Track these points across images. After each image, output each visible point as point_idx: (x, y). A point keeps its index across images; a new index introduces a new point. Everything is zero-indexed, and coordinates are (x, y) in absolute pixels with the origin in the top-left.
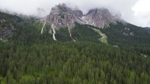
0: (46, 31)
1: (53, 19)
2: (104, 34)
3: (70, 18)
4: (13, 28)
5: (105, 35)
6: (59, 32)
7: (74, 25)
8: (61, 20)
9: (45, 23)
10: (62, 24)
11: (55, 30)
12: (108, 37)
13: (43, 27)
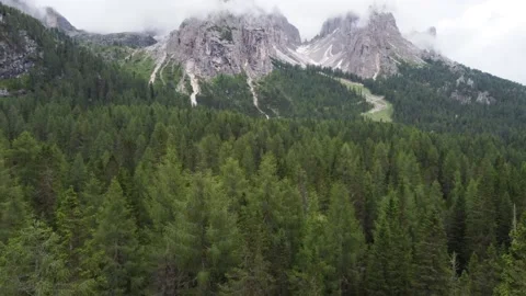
0: (164, 84)
1: (192, 44)
2: (380, 98)
3: (254, 41)
4: (31, 48)
5: (384, 102)
6: (211, 88)
7: (269, 69)
8: (219, 45)
9: (164, 58)
10: (226, 61)
11: (199, 83)
12: (396, 108)
13: (156, 71)
